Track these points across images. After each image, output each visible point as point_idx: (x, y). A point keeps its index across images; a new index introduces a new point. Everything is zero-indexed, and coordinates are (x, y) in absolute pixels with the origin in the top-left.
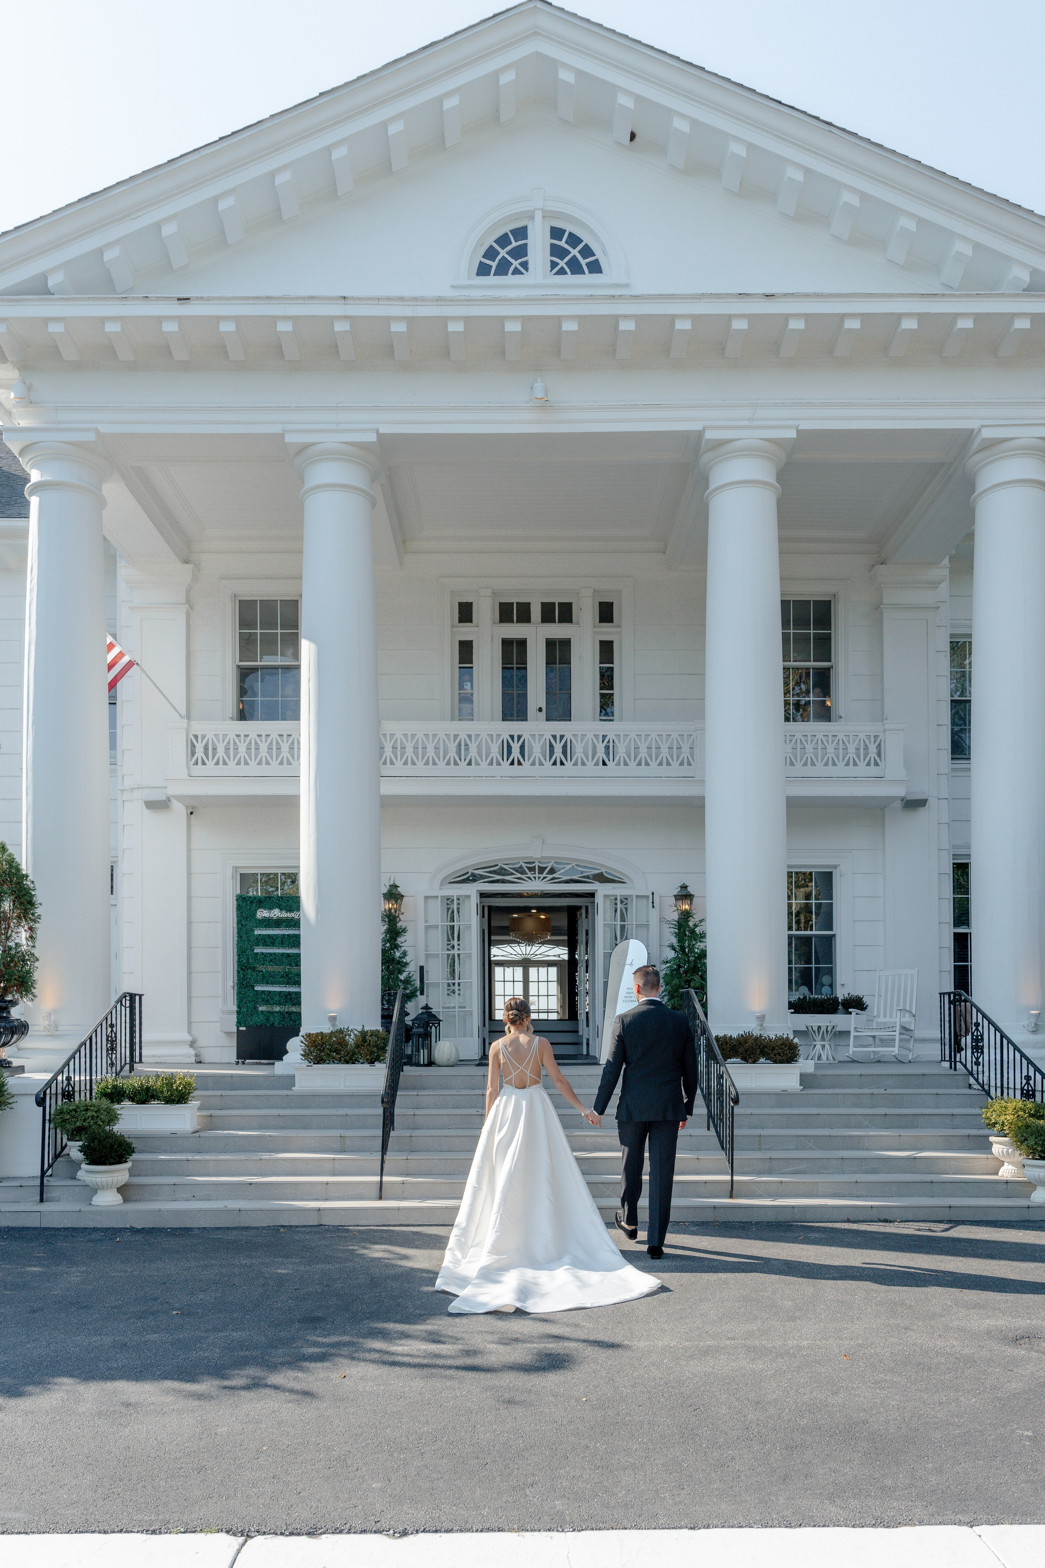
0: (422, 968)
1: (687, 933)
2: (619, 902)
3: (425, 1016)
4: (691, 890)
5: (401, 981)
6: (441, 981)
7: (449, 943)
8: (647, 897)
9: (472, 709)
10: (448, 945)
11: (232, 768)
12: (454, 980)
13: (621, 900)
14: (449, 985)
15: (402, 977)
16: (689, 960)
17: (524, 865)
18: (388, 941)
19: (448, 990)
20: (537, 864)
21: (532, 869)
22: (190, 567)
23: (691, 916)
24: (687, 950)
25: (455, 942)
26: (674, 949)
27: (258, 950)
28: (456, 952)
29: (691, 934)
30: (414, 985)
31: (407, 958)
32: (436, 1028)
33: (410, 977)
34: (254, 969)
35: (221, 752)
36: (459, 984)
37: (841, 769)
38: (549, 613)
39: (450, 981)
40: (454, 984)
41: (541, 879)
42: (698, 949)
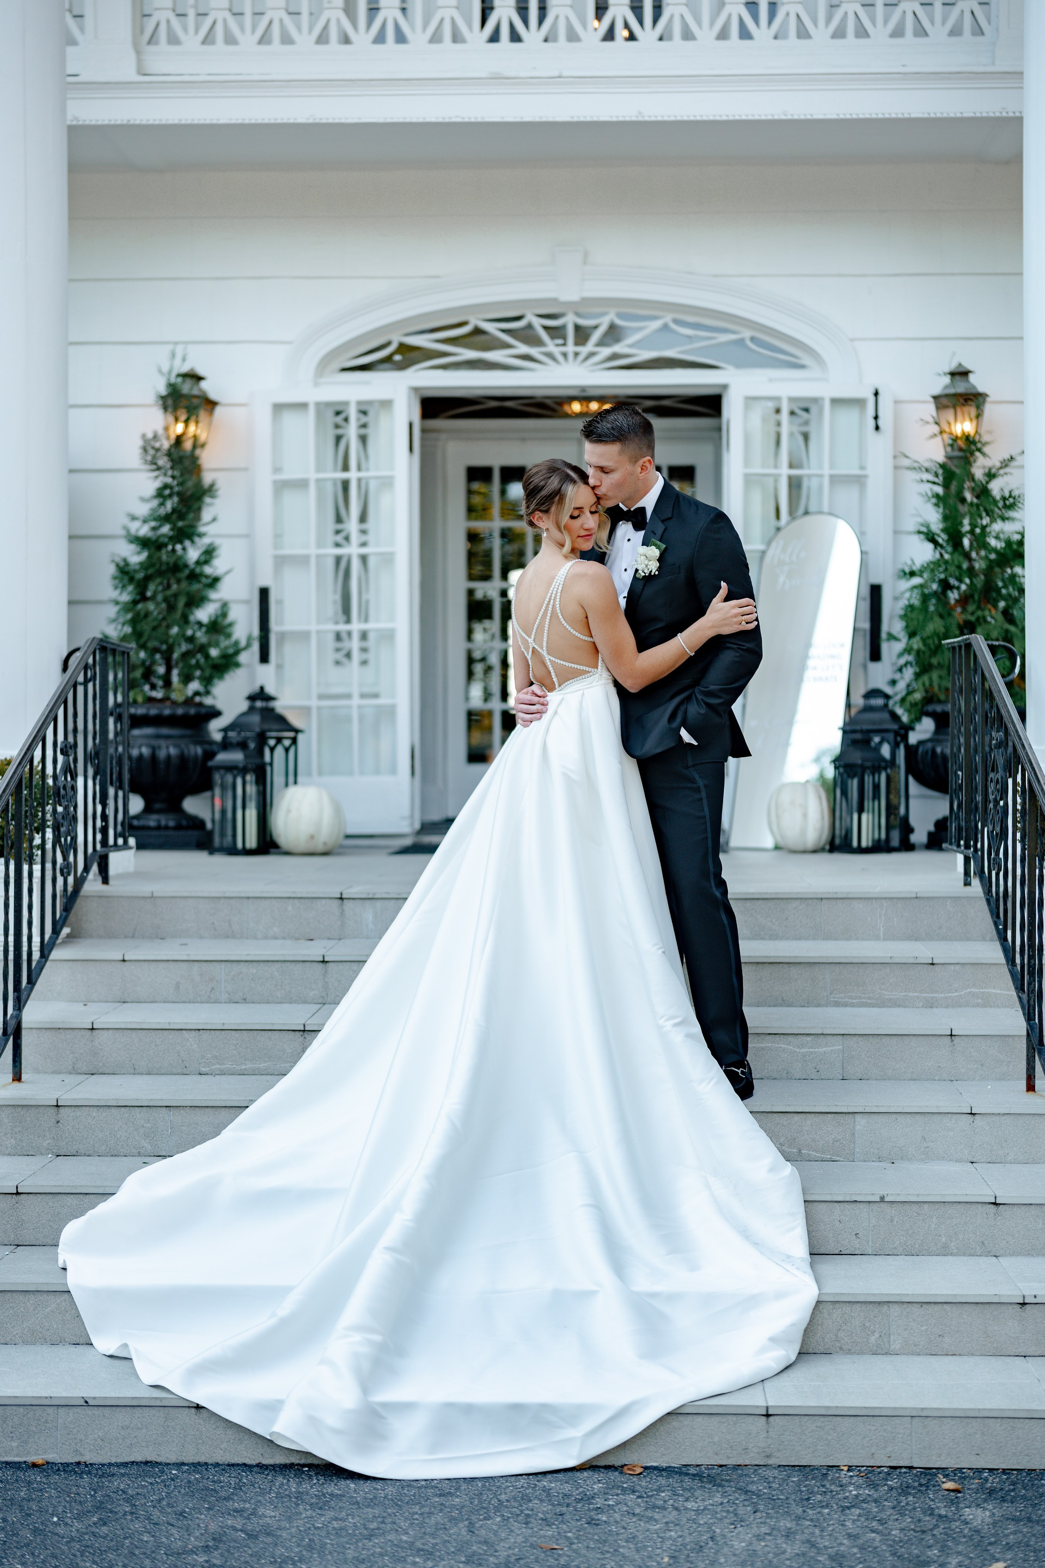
0: (264, 593)
1: (968, 496)
2: (785, 416)
3: (256, 719)
4: (978, 382)
5: (200, 624)
6: (313, 627)
7: (340, 527)
8: (860, 402)
10: (338, 532)
12: (348, 621)
13: (792, 413)
14: (338, 637)
15: (204, 614)
16: (971, 569)
17: (537, 323)
18: (167, 518)
19: (338, 650)
20: (569, 321)
21: (558, 332)
23: (979, 450)
24: (966, 542)
25: (352, 525)
26: (931, 539)
28: (353, 550)
29: (978, 497)
30: (229, 636)
31: (216, 562)
32: (287, 750)
33: (224, 615)
36: (364, 636)
39: (342, 627)
40: (349, 634)
41: (581, 357)
42: (997, 538)
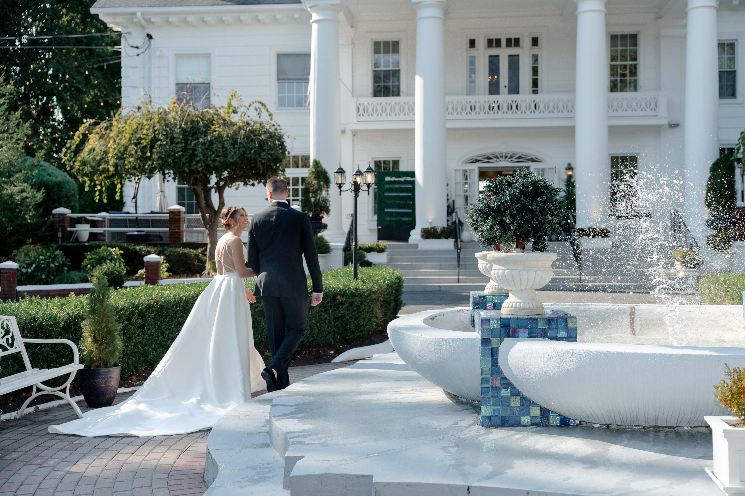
0: (454, 201)
4: (572, 165)
6: (462, 206)
8: (553, 169)
9: (475, 86)
10: (465, 190)
11: (375, 117)
13: (542, 168)
14: (465, 208)
17: (498, 155)
19: (465, 210)
20: (503, 155)
21: (502, 157)
22: (353, 29)
23: (572, 177)
24: (570, 192)
25: (468, 189)
26: (564, 191)
27: (386, 194)
29: (572, 185)
32: (462, 227)
34: (384, 202)
35: (370, 111)
37: (639, 113)
38: (509, 43)
39: (466, 206)
41: (505, 161)
